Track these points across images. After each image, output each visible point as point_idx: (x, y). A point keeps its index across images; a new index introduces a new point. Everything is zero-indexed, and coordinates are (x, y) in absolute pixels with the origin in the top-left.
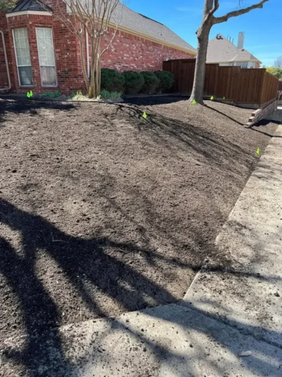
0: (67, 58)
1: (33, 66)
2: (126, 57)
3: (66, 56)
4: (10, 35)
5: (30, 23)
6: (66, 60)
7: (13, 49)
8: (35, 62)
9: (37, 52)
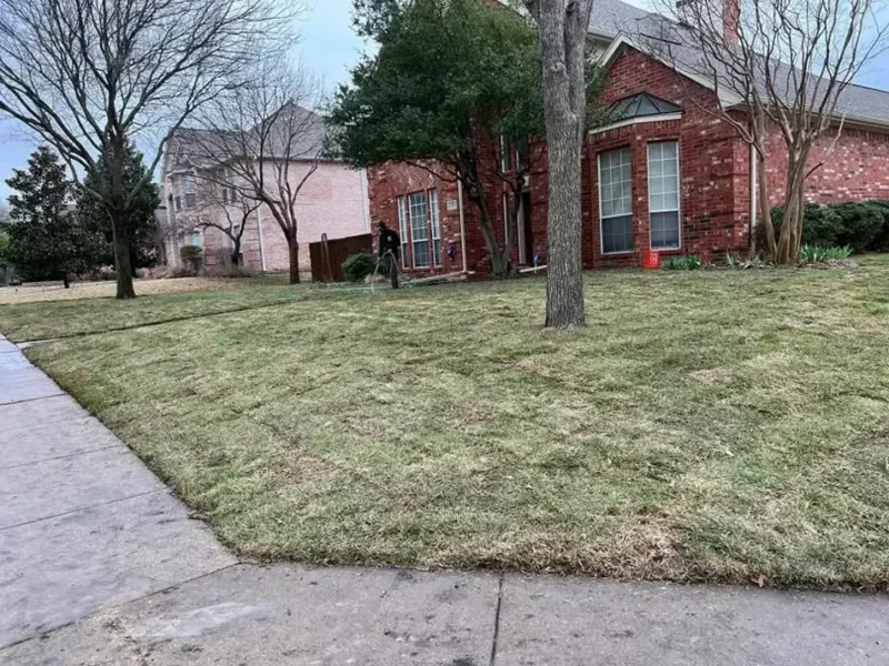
0: (707, 192)
1: (636, 215)
2: (829, 174)
3: (706, 189)
4: (593, 163)
5: (639, 138)
6: (705, 197)
7: (597, 187)
8: (639, 207)
9: (646, 187)
